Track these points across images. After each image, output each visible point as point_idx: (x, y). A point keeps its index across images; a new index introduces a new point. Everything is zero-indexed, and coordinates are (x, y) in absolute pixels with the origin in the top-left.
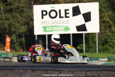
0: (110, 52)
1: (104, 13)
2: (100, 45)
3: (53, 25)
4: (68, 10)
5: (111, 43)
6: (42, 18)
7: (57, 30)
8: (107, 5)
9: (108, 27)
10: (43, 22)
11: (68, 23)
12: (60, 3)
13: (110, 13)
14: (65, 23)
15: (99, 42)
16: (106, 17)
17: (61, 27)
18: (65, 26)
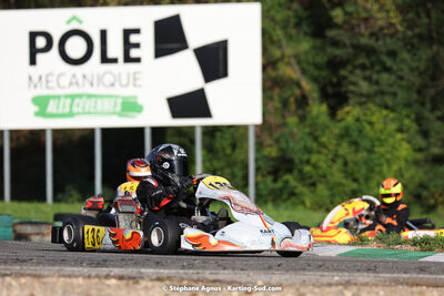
0: (303, 203)
1: (280, 47)
2: (263, 176)
3: (74, 90)
4: (137, 31)
5: (307, 169)
6: (33, 62)
7: (89, 113)
8: (290, 13)
9: (296, 101)
10: (35, 79)
11: (135, 85)
12: (105, 4)
13: (305, 45)
14: (124, 82)
15: (261, 163)
16: (289, 64)
17: (106, 101)
18: (124, 98)
